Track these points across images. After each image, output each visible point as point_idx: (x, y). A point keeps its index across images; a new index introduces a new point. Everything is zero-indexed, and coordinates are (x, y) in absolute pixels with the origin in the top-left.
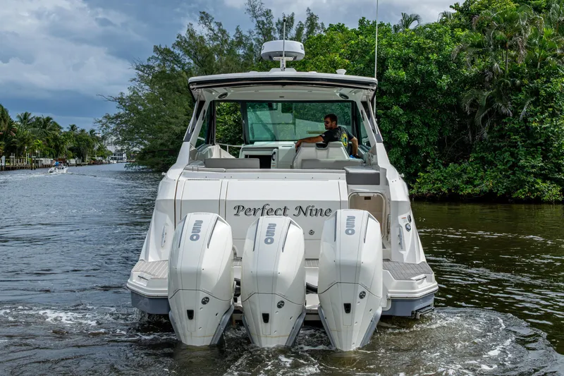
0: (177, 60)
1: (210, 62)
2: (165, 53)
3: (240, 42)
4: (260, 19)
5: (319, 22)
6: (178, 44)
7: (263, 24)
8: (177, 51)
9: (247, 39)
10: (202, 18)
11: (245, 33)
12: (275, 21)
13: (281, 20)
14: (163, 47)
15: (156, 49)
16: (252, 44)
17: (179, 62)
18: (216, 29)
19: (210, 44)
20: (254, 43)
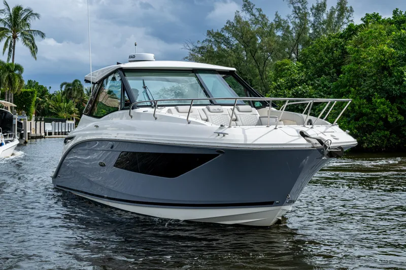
0: (227, 41)
1: (254, 43)
2: (217, 37)
3: (279, 24)
4: (296, 5)
5: (348, 6)
6: (226, 28)
7: (299, 9)
8: (227, 35)
9: (285, 22)
10: (245, 5)
11: (283, 17)
12: (309, 6)
13: (315, 5)
14: (215, 31)
15: (209, 33)
16: (288, 27)
17: (228, 43)
18: (257, 14)
19: (254, 28)
20: (291, 26)
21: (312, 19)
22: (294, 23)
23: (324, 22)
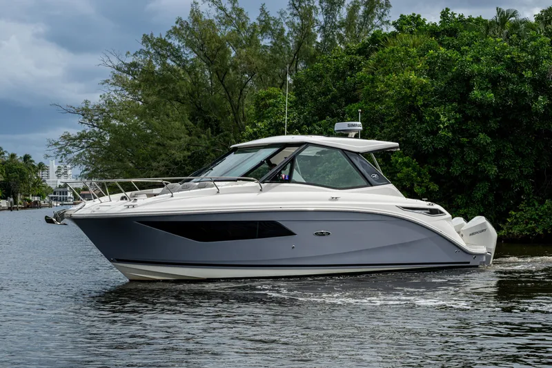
0: (176, 55)
1: (223, 58)
2: (160, 46)
3: (266, 25)
6: (175, 32)
8: (176, 42)
9: (277, 22)
11: (274, 14)
14: (156, 36)
15: (146, 39)
16: (282, 30)
17: (179, 57)
18: (229, 7)
19: (223, 31)
20: (287, 30)
21: (321, 18)
22: (292, 24)
23: (342, 24)
